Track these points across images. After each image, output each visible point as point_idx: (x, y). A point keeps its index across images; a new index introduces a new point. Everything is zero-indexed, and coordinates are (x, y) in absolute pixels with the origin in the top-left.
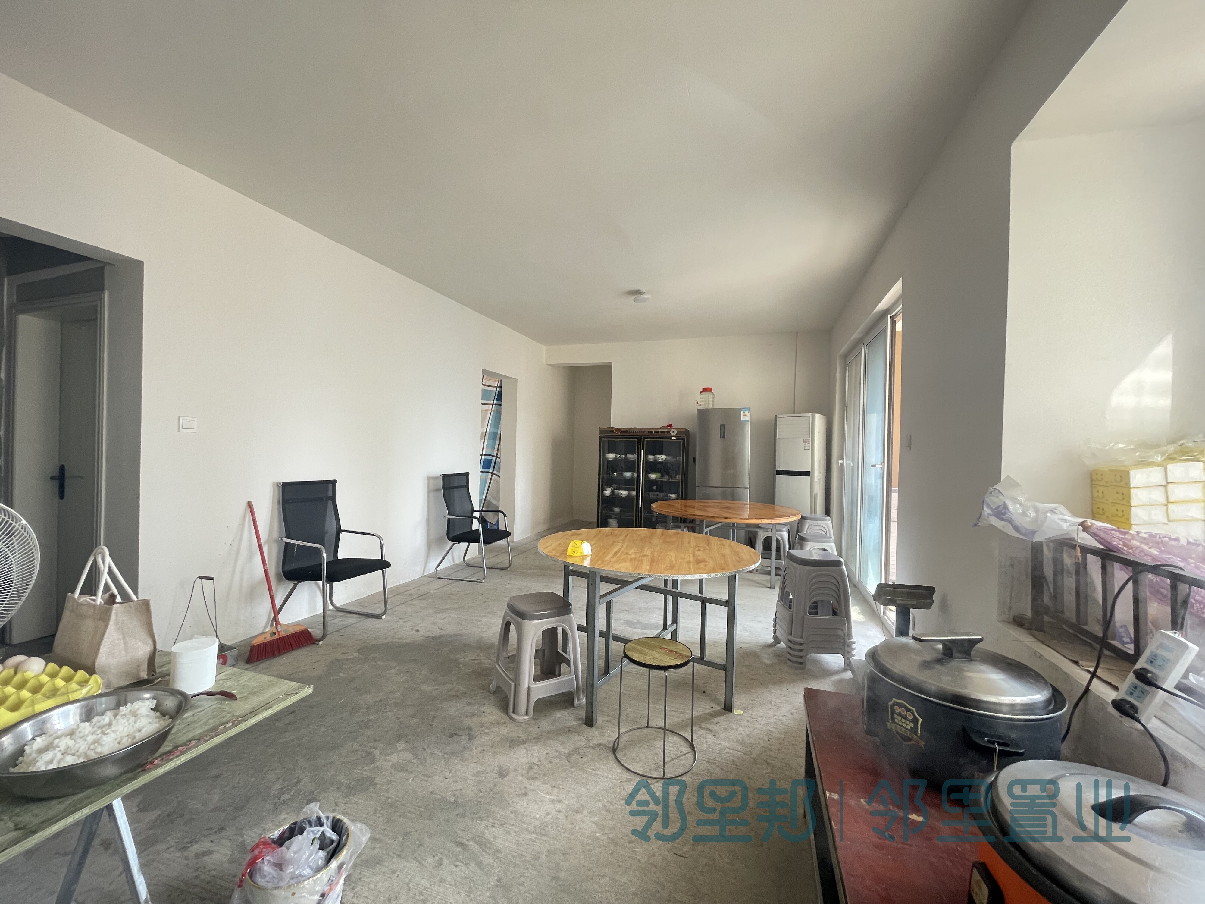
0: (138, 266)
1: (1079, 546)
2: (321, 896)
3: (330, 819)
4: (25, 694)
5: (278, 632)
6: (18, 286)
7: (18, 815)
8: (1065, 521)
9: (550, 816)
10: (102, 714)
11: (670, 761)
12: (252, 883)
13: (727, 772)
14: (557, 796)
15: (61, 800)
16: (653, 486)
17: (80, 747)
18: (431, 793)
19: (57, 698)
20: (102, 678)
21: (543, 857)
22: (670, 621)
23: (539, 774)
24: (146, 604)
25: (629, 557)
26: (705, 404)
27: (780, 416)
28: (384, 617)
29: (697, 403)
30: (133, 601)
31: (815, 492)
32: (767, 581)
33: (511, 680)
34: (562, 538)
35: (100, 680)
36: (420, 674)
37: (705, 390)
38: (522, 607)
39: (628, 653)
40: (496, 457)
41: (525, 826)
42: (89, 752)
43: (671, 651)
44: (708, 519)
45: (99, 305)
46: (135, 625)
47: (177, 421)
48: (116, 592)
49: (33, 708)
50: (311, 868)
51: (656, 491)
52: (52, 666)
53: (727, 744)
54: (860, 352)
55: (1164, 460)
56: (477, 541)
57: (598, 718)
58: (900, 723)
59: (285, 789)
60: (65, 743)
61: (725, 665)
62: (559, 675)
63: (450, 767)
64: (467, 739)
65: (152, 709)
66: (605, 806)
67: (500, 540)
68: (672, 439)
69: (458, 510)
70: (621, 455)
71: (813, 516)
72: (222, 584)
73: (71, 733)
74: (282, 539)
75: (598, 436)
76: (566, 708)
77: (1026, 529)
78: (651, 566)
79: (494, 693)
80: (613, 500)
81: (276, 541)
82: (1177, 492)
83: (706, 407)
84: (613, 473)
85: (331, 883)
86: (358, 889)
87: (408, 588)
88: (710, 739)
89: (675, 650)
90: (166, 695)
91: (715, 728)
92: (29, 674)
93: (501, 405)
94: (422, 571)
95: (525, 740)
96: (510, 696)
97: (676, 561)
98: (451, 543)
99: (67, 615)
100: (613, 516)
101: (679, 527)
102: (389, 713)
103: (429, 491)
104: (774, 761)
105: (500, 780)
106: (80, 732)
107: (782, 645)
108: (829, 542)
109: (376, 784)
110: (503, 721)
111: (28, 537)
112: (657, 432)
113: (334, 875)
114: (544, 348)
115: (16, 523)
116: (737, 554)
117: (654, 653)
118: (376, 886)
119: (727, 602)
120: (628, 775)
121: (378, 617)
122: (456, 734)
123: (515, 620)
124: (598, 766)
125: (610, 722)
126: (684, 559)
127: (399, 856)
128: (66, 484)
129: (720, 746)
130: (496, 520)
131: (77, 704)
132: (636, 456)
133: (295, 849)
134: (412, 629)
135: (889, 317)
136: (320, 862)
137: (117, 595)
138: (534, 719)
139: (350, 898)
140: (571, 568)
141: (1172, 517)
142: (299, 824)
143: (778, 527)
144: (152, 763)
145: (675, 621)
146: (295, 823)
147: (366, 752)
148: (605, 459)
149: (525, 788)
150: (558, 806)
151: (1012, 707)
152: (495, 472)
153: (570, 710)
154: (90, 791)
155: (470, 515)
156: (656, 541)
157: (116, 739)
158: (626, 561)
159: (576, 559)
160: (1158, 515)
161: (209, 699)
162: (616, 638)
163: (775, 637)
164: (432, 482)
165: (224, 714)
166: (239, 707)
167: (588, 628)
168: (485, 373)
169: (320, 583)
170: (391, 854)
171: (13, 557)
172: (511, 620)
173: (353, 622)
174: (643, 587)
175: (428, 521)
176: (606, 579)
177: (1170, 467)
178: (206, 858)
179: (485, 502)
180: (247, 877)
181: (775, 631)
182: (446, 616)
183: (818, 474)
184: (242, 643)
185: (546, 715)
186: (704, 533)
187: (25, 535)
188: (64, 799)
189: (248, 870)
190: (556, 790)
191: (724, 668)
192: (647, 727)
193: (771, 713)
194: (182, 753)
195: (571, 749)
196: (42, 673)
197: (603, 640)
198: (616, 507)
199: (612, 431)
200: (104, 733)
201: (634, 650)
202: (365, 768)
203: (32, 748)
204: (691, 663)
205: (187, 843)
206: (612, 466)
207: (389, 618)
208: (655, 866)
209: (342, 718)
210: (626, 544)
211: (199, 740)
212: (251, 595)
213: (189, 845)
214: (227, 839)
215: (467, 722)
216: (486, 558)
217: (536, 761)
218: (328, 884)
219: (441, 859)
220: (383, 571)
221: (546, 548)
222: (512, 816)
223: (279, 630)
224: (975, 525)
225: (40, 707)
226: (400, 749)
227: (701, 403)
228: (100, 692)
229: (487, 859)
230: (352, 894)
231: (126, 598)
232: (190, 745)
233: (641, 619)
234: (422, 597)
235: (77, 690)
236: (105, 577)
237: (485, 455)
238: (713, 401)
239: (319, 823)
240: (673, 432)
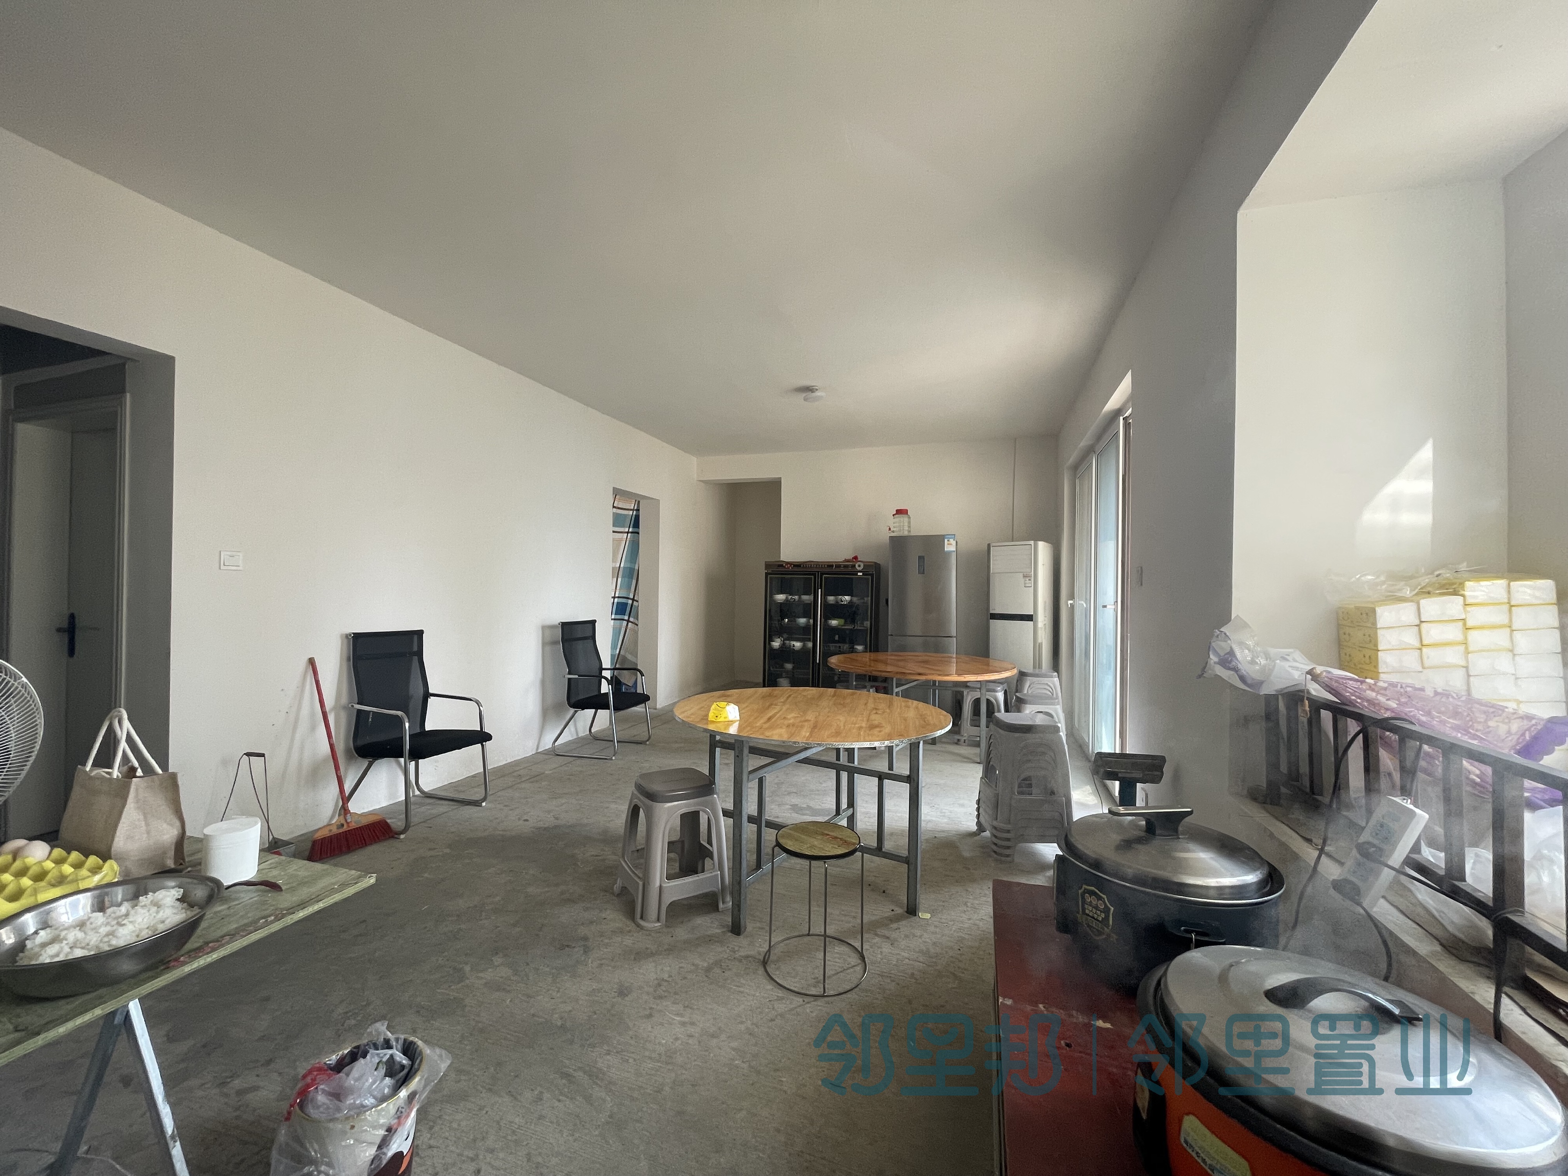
0: (166, 363)
1: (1308, 699)
2: (387, 1131)
3: (401, 1042)
4: (26, 882)
5: (348, 823)
6: (17, 388)
7: (18, 1016)
8: (1297, 669)
9: (680, 1042)
10: (119, 905)
11: (834, 975)
12: (303, 1115)
13: (904, 987)
14: (690, 1018)
15: (68, 1000)
16: (835, 636)
17: (90, 941)
18: (533, 1015)
19: (64, 887)
20: (120, 865)
21: (667, 1088)
22: (844, 805)
23: (669, 992)
24: (173, 777)
25: (786, 722)
26: (900, 531)
27: (994, 544)
28: (484, 804)
29: (890, 529)
30: (159, 774)
31: (1040, 641)
32: (975, 754)
33: (639, 878)
34: (705, 701)
35: (116, 867)
36: (526, 873)
37: (899, 512)
38: (656, 787)
39: (782, 841)
40: (633, 600)
41: (647, 1054)
42: (101, 945)
43: (836, 838)
44: (899, 676)
45: (119, 411)
46: (158, 802)
47: (218, 555)
48: (136, 764)
49: (36, 899)
50: (374, 1097)
51: (838, 642)
52: (58, 852)
53: (906, 955)
54: (1092, 463)
55: (1416, 594)
56: (606, 707)
57: (748, 924)
58: (1091, 914)
59: (351, 1014)
60: (73, 935)
61: (907, 857)
62: (703, 871)
63: (558, 985)
64: (582, 952)
65: (178, 900)
66: (747, 1028)
67: (633, 706)
68: (857, 575)
69: (582, 667)
70: (793, 595)
71: (1037, 671)
72: (275, 763)
73: (81, 925)
74: (353, 706)
75: (764, 571)
76: (709, 912)
77: (1253, 679)
78: (811, 733)
79: (618, 895)
80: (785, 653)
81: (345, 708)
82: (1433, 633)
83: (901, 534)
84: (783, 619)
85: (400, 1115)
86: (436, 1128)
87: (517, 768)
88: (886, 948)
89: (840, 837)
90: (195, 884)
91: (894, 935)
92: (30, 861)
93: (638, 533)
94: (535, 747)
95: (654, 952)
96: (637, 898)
97: (844, 726)
98: (572, 710)
99: (77, 793)
100: (784, 674)
101: (864, 687)
102: (485, 921)
103: (544, 644)
104: (963, 973)
105: (620, 999)
106: (91, 924)
107: (987, 834)
108: (1053, 704)
109: (465, 1006)
110: (628, 929)
111: (29, 698)
112: (838, 566)
113: (403, 1105)
114: (694, 459)
115: (15, 681)
116: (922, 717)
117: (812, 840)
118: (459, 1125)
119: (909, 777)
120: (780, 993)
121: (477, 803)
122: (568, 946)
123: (644, 805)
124: (744, 982)
125: (763, 928)
126: (855, 724)
127: (490, 1090)
128: (76, 637)
129: (898, 957)
130: (633, 680)
131: (89, 894)
132: (812, 597)
133: (357, 1076)
134: (519, 819)
135: (1121, 418)
136: (386, 1091)
137: (137, 769)
138: (667, 926)
139: (426, 1139)
140: (718, 738)
141: (1427, 663)
142: (362, 1047)
143: (991, 686)
144: (176, 960)
145: (851, 804)
146: (358, 1047)
147: (455, 969)
148: (773, 601)
149: (651, 1008)
150: (691, 1030)
151: (1221, 891)
152: (631, 619)
153: (714, 915)
154: (102, 991)
155: (597, 674)
156: (824, 703)
157: (133, 932)
158: (781, 727)
159: (718, 725)
160: (1411, 661)
161: (249, 891)
162: (770, 825)
163: (979, 823)
164: (548, 632)
165: (266, 906)
166: (285, 900)
167: (734, 814)
168: (617, 492)
169: (402, 760)
170: (479, 1087)
171: (11, 723)
172: (639, 804)
173: (445, 810)
174: (807, 761)
175: (543, 682)
176: (756, 751)
177: (1424, 602)
178: (250, 1096)
179: (616, 658)
180: (297, 1107)
181: (978, 816)
182: (563, 801)
183: (1043, 619)
184: (303, 838)
185: (682, 922)
186: (894, 694)
187: (26, 695)
188: (72, 999)
189: (298, 1101)
190: (689, 1011)
191: (906, 861)
192: (808, 935)
193: (965, 917)
194: (214, 950)
195: (711, 961)
196: (48, 858)
197: (754, 827)
198: (788, 662)
199: (782, 566)
200: (120, 925)
201: (789, 836)
202: (452, 987)
203: (34, 943)
204: (858, 854)
205: (227, 1077)
206: (785, 610)
207: (490, 805)
208: (804, 1098)
209: (426, 928)
210: (787, 706)
211: (233, 935)
212: (313, 777)
213: (229, 1080)
214: (275, 1072)
215: (583, 931)
216: (618, 729)
217: (666, 976)
218: (396, 1116)
219: (541, 1093)
220: (483, 746)
221: (683, 712)
222: (633, 1042)
223: (349, 821)
224: (1200, 676)
225: (42, 897)
226: (496, 964)
227: (895, 529)
228: (116, 880)
229: (598, 1093)
230: (429, 1136)
231: (148, 770)
232: (223, 942)
233: (812, 804)
234: (535, 779)
235: (89, 877)
236: (123, 745)
237: (618, 597)
238: (909, 527)
239: (387, 1045)
240: (859, 566)
